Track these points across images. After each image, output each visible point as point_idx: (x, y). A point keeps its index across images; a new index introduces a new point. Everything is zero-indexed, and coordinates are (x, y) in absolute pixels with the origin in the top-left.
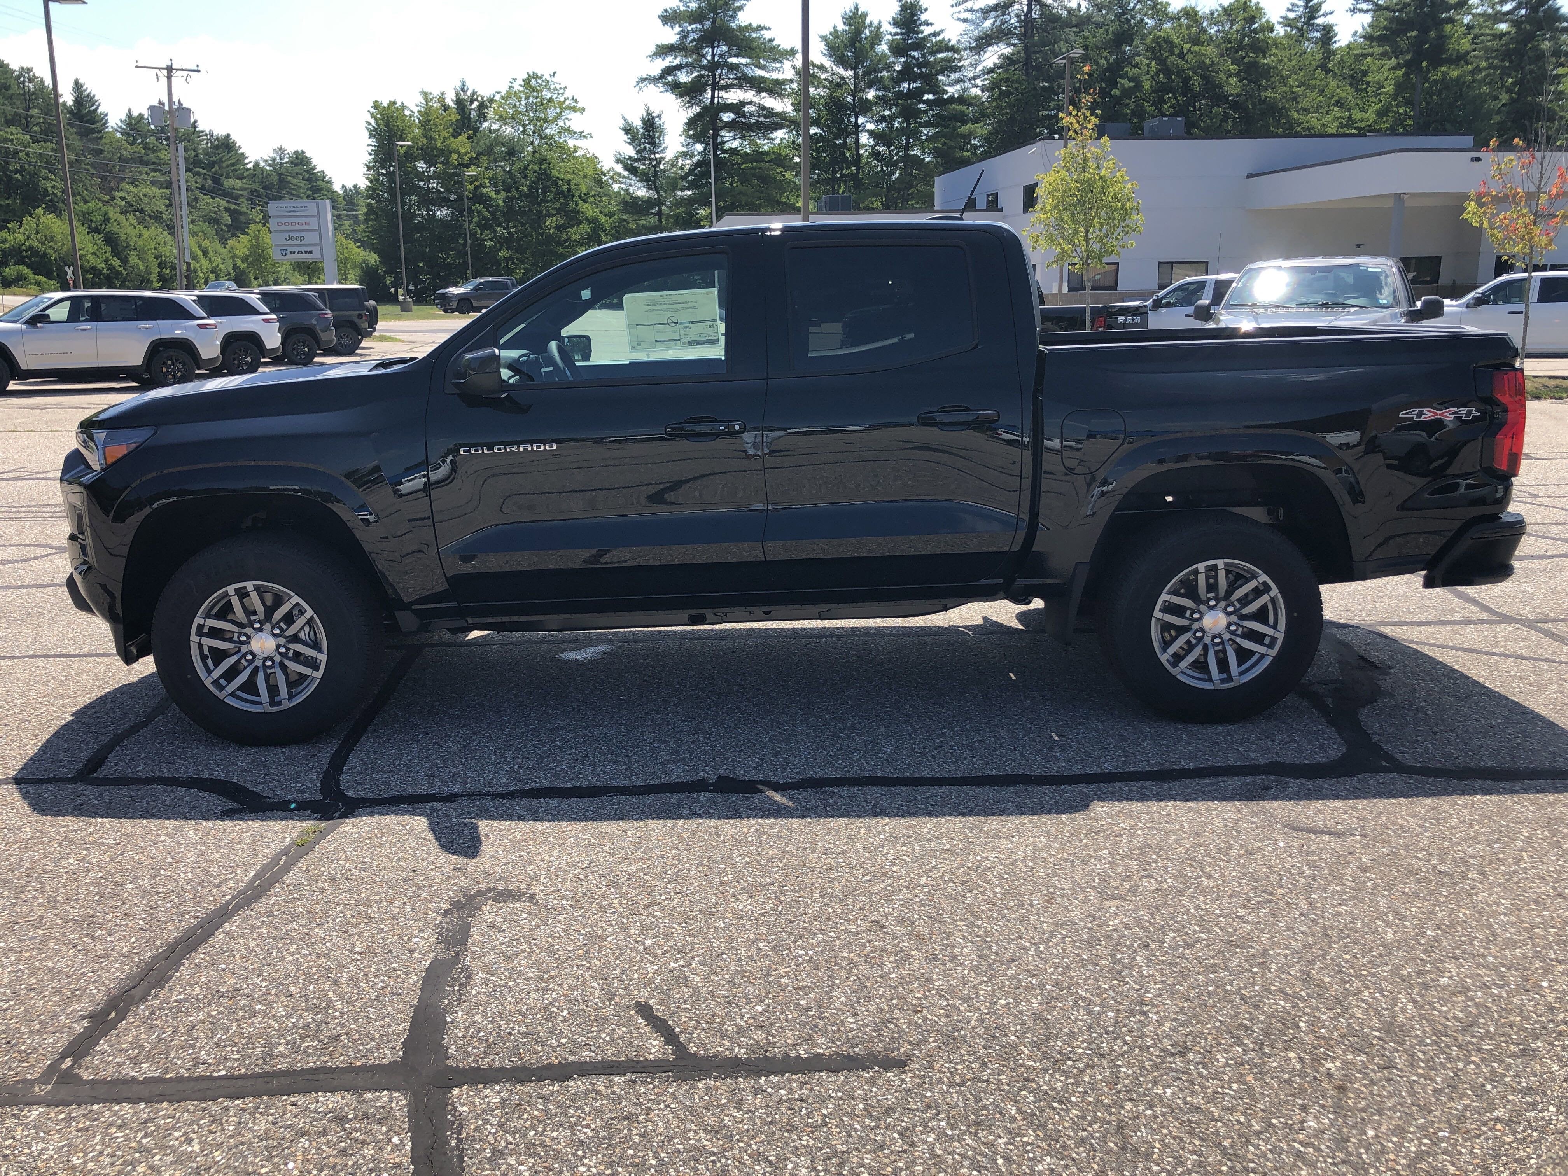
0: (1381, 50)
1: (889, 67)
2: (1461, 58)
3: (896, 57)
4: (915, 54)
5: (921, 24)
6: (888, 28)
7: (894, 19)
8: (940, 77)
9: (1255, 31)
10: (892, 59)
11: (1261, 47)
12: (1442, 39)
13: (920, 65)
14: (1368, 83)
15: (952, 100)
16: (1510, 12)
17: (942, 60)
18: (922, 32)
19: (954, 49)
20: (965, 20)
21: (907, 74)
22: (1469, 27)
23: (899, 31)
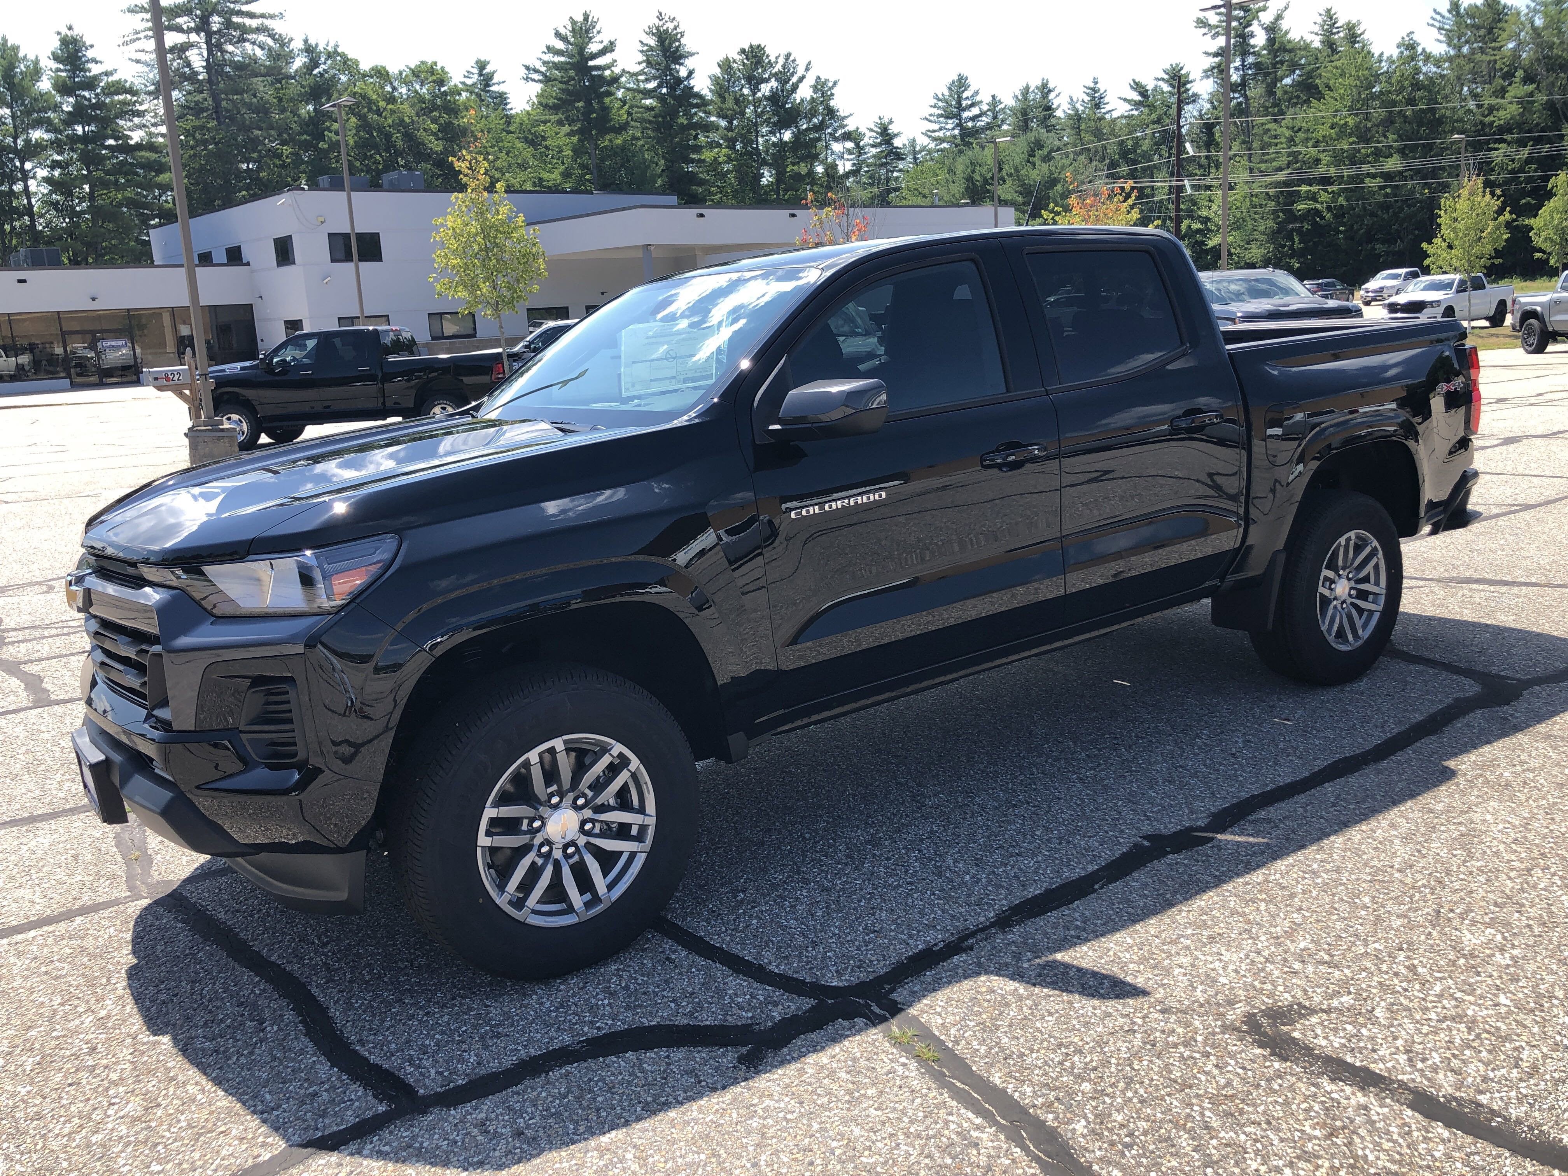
0: (557, 117)
1: (56, 107)
2: (623, 128)
3: (62, 96)
4: (86, 94)
5: (88, 61)
6: (48, 64)
7: (53, 54)
8: (121, 122)
9: (445, 94)
10: (58, 99)
11: (453, 110)
12: (605, 110)
13: (94, 107)
14: (547, 148)
15: (139, 146)
16: (655, 90)
17: (120, 102)
18: (90, 71)
19: (131, 91)
20: (138, 61)
21: (79, 114)
22: (624, 102)
23: (61, 67)
